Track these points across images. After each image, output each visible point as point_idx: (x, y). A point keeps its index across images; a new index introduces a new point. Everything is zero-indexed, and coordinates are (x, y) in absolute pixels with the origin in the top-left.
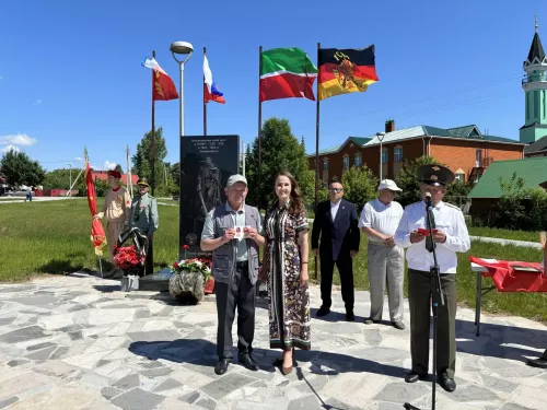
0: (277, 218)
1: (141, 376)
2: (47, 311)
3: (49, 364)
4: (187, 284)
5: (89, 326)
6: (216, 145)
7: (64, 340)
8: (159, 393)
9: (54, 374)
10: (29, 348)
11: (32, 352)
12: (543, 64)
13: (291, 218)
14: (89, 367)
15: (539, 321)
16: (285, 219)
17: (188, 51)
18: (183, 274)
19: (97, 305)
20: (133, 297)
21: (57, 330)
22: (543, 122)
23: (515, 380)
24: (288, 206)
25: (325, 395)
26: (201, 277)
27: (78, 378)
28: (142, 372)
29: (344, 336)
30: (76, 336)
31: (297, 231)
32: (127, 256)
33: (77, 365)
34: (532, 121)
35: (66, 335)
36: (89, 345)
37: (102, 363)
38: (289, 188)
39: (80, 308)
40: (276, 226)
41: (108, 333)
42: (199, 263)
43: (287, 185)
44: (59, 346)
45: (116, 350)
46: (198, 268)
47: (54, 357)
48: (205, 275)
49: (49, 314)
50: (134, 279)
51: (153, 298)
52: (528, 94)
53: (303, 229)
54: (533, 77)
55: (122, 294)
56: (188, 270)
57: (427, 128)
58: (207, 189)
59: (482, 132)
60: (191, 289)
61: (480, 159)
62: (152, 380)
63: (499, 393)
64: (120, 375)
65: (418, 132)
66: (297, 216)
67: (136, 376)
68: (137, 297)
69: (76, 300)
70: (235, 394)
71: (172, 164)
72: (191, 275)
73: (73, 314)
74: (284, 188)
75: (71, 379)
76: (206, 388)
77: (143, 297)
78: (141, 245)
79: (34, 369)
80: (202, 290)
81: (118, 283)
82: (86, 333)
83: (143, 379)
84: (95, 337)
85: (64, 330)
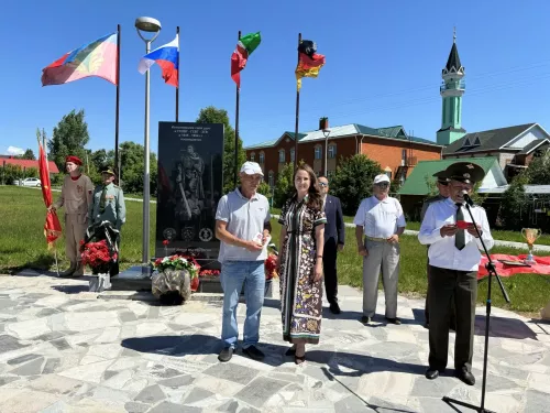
0: (295, 212)
1: (162, 387)
2: (11, 317)
3: (45, 379)
4: (173, 282)
5: (72, 333)
6: (199, 133)
7: (48, 351)
8: (194, 405)
9: (58, 391)
10: (11, 362)
11: (17, 366)
12: (459, 73)
13: (310, 212)
14: (96, 380)
15: (510, 310)
16: (304, 213)
17: (154, 28)
18: (168, 272)
19: (70, 308)
20: (108, 298)
21: (35, 339)
22: (457, 126)
23: (526, 367)
24: (306, 200)
25: (365, 395)
26: (187, 275)
27: (89, 394)
28: (159, 382)
29: (349, 332)
30: (62, 345)
31: (315, 225)
32: (99, 253)
33: (81, 378)
34: (448, 124)
35: (47, 345)
36: (82, 355)
37: (109, 375)
38: (308, 182)
39: (49, 312)
40: (294, 219)
41: (99, 340)
42: (185, 260)
43: (306, 179)
44: (46, 358)
45: (117, 358)
46: (183, 265)
47: (47, 371)
48: (191, 273)
49: (15, 320)
50: (105, 277)
51: (130, 298)
52: (445, 101)
53: (320, 223)
54: (450, 85)
55: (91, 295)
56: (173, 268)
57: (359, 127)
58: (188, 181)
59: (407, 133)
60: (178, 288)
61: (405, 158)
62: (176, 391)
63: (517, 381)
64: (138, 387)
65: (350, 130)
66: (316, 211)
67: (155, 387)
68: (113, 297)
69: (39, 302)
70: (274, 400)
71: (93, 151)
72: (177, 273)
73: (45, 319)
74: (303, 182)
75: (82, 397)
76: (240, 395)
77: (119, 297)
78: (113, 240)
79: (30, 387)
80: (189, 288)
81: (86, 283)
82: (72, 341)
83: (167, 390)
84: (85, 344)
85: (44, 338)
